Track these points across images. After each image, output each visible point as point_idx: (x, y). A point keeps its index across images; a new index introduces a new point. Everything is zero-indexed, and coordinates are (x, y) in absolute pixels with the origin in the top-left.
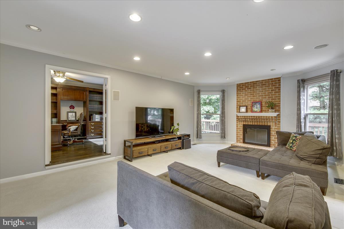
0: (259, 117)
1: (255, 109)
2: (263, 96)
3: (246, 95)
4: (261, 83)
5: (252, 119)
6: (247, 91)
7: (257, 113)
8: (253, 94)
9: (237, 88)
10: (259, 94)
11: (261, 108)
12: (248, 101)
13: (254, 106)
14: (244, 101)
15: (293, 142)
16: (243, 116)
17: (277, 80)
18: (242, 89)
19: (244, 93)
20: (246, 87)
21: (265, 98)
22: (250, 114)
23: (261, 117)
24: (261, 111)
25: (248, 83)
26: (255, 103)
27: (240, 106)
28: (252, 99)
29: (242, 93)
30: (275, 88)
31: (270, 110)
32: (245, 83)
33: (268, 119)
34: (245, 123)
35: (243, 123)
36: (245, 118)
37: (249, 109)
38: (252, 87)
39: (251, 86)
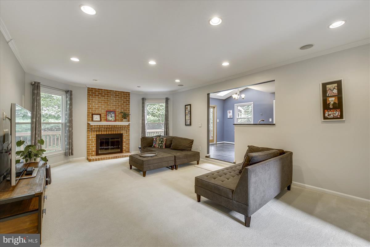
0: (114, 126)
1: (109, 118)
2: (116, 106)
3: (99, 102)
4: (115, 93)
5: (107, 128)
6: (100, 98)
7: (112, 122)
8: (107, 103)
9: (88, 92)
10: (112, 103)
11: (115, 118)
12: (101, 109)
13: (109, 115)
14: (97, 109)
15: (161, 142)
16: (97, 126)
17: (128, 94)
18: (95, 95)
19: (97, 100)
20: (99, 94)
21: (119, 108)
22: (104, 123)
23: (116, 126)
24: (115, 121)
25: (102, 90)
26: (109, 112)
27: (93, 114)
28: (106, 107)
29: (95, 100)
30: (126, 100)
31: (124, 120)
32: (98, 89)
33: (121, 127)
34: (98, 133)
35: (95, 133)
36: (100, 128)
37: (103, 117)
38: (106, 96)
39: (105, 94)
